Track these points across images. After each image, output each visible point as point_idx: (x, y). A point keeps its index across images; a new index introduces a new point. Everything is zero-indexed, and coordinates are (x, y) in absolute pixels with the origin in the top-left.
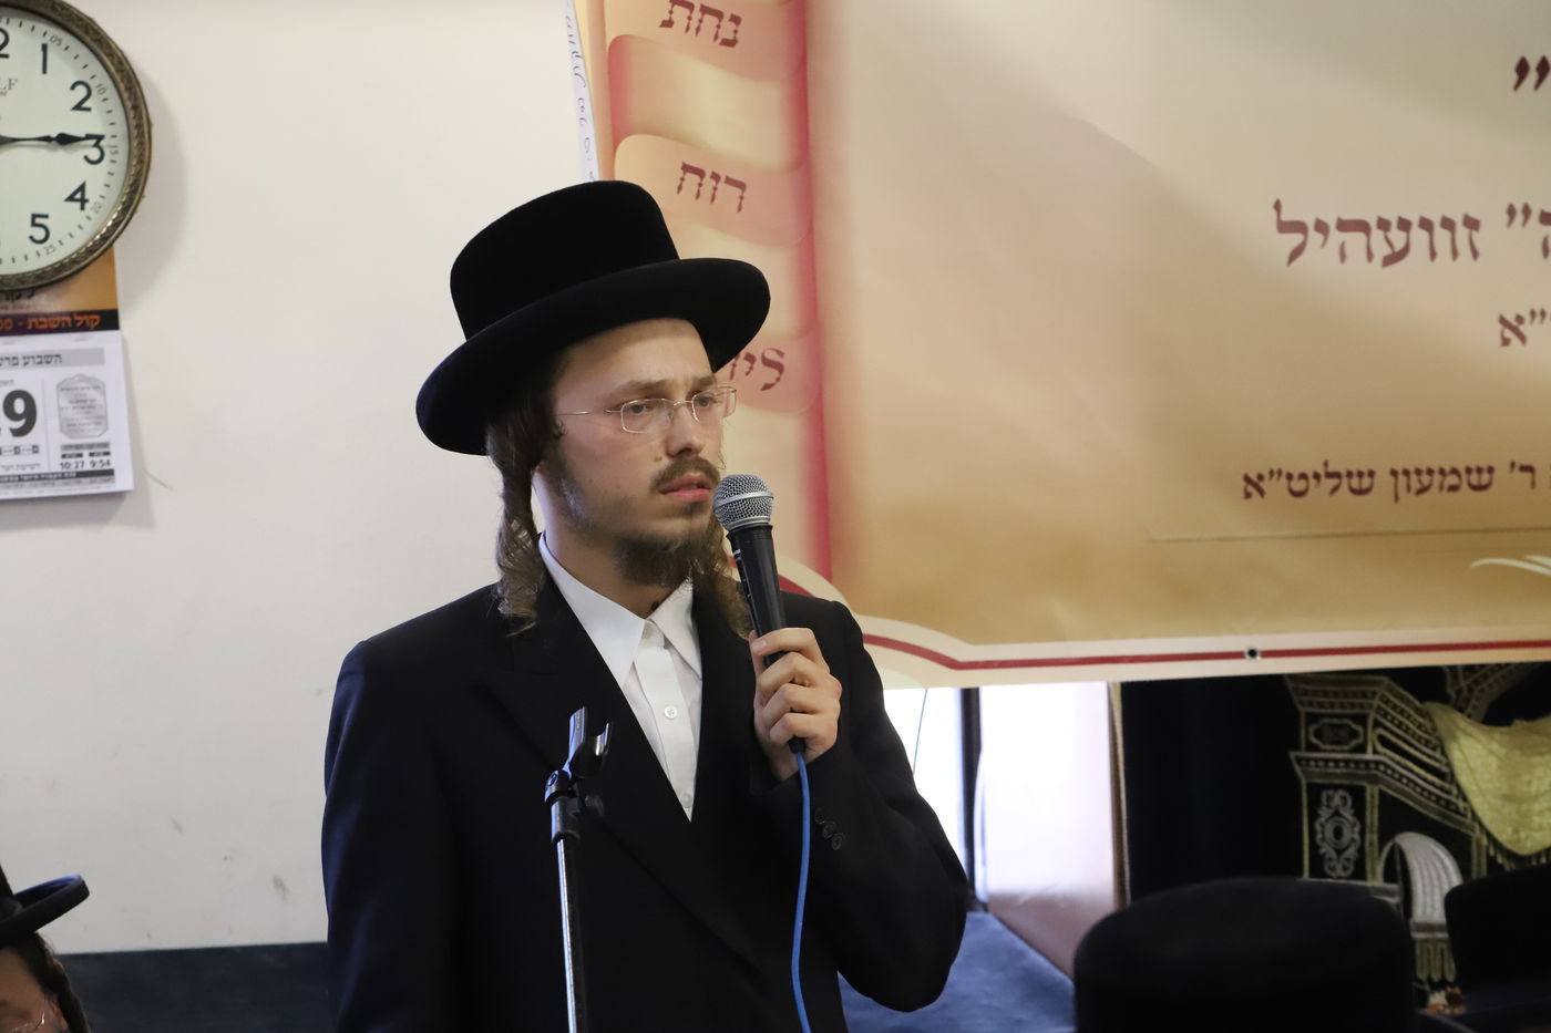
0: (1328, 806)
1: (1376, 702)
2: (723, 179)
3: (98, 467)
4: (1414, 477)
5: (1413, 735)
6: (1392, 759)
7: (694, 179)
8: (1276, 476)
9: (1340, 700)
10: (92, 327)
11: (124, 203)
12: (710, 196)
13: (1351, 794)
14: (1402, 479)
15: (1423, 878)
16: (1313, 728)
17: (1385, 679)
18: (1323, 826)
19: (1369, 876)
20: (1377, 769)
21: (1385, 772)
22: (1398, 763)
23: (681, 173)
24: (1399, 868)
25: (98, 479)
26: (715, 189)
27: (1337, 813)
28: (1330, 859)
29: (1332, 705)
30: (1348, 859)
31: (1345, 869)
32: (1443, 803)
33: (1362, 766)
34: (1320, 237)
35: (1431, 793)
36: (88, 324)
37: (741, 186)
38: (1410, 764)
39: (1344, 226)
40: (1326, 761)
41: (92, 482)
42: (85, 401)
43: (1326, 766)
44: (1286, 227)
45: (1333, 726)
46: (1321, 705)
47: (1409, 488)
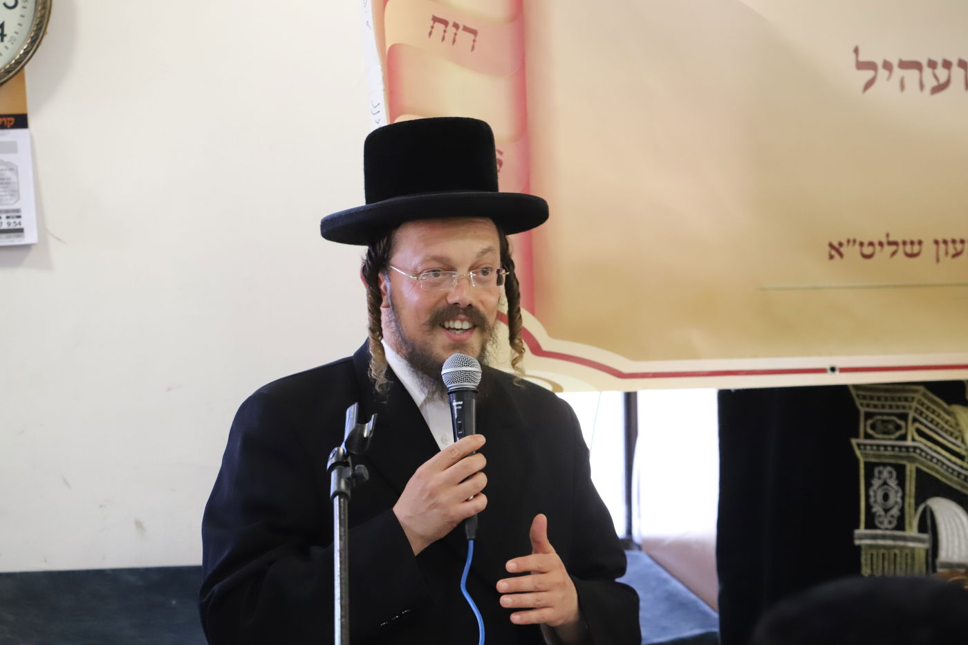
0: (879, 478)
1: (914, 404)
2: (461, 27)
3: (12, 227)
4: (950, 245)
5: (942, 428)
6: (926, 445)
7: (442, 27)
8: (851, 243)
9: (889, 403)
10: (9, 126)
11: (32, 38)
12: (452, 39)
13: (896, 470)
14: (942, 246)
15: (946, 529)
16: (870, 422)
17: (922, 388)
18: (875, 492)
19: (907, 527)
20: (914, 452)
21: (920, 455)
22: (930, 448)
23: (432, 22)
24: (929, 522)
25: (12, 235)
26: (456, 34)
27: (885, 483)
28: (880, 516)
29: (883, 407)
30: (892, 516)
31: (890, 523)
32: (962, 477)
33: (904, 450)
34: (886, 73)
35: (954, 470)
36: (5, 124)
37: (474, 32)
38: (939, 449)
39: (904, 65)
40: (878, 446)
41: (8, 237)
42: (3, 179)
43: (878, 450)
44: (861, 66)
45: (883, 421)
46: (875, 406)
47: (947, 253)
